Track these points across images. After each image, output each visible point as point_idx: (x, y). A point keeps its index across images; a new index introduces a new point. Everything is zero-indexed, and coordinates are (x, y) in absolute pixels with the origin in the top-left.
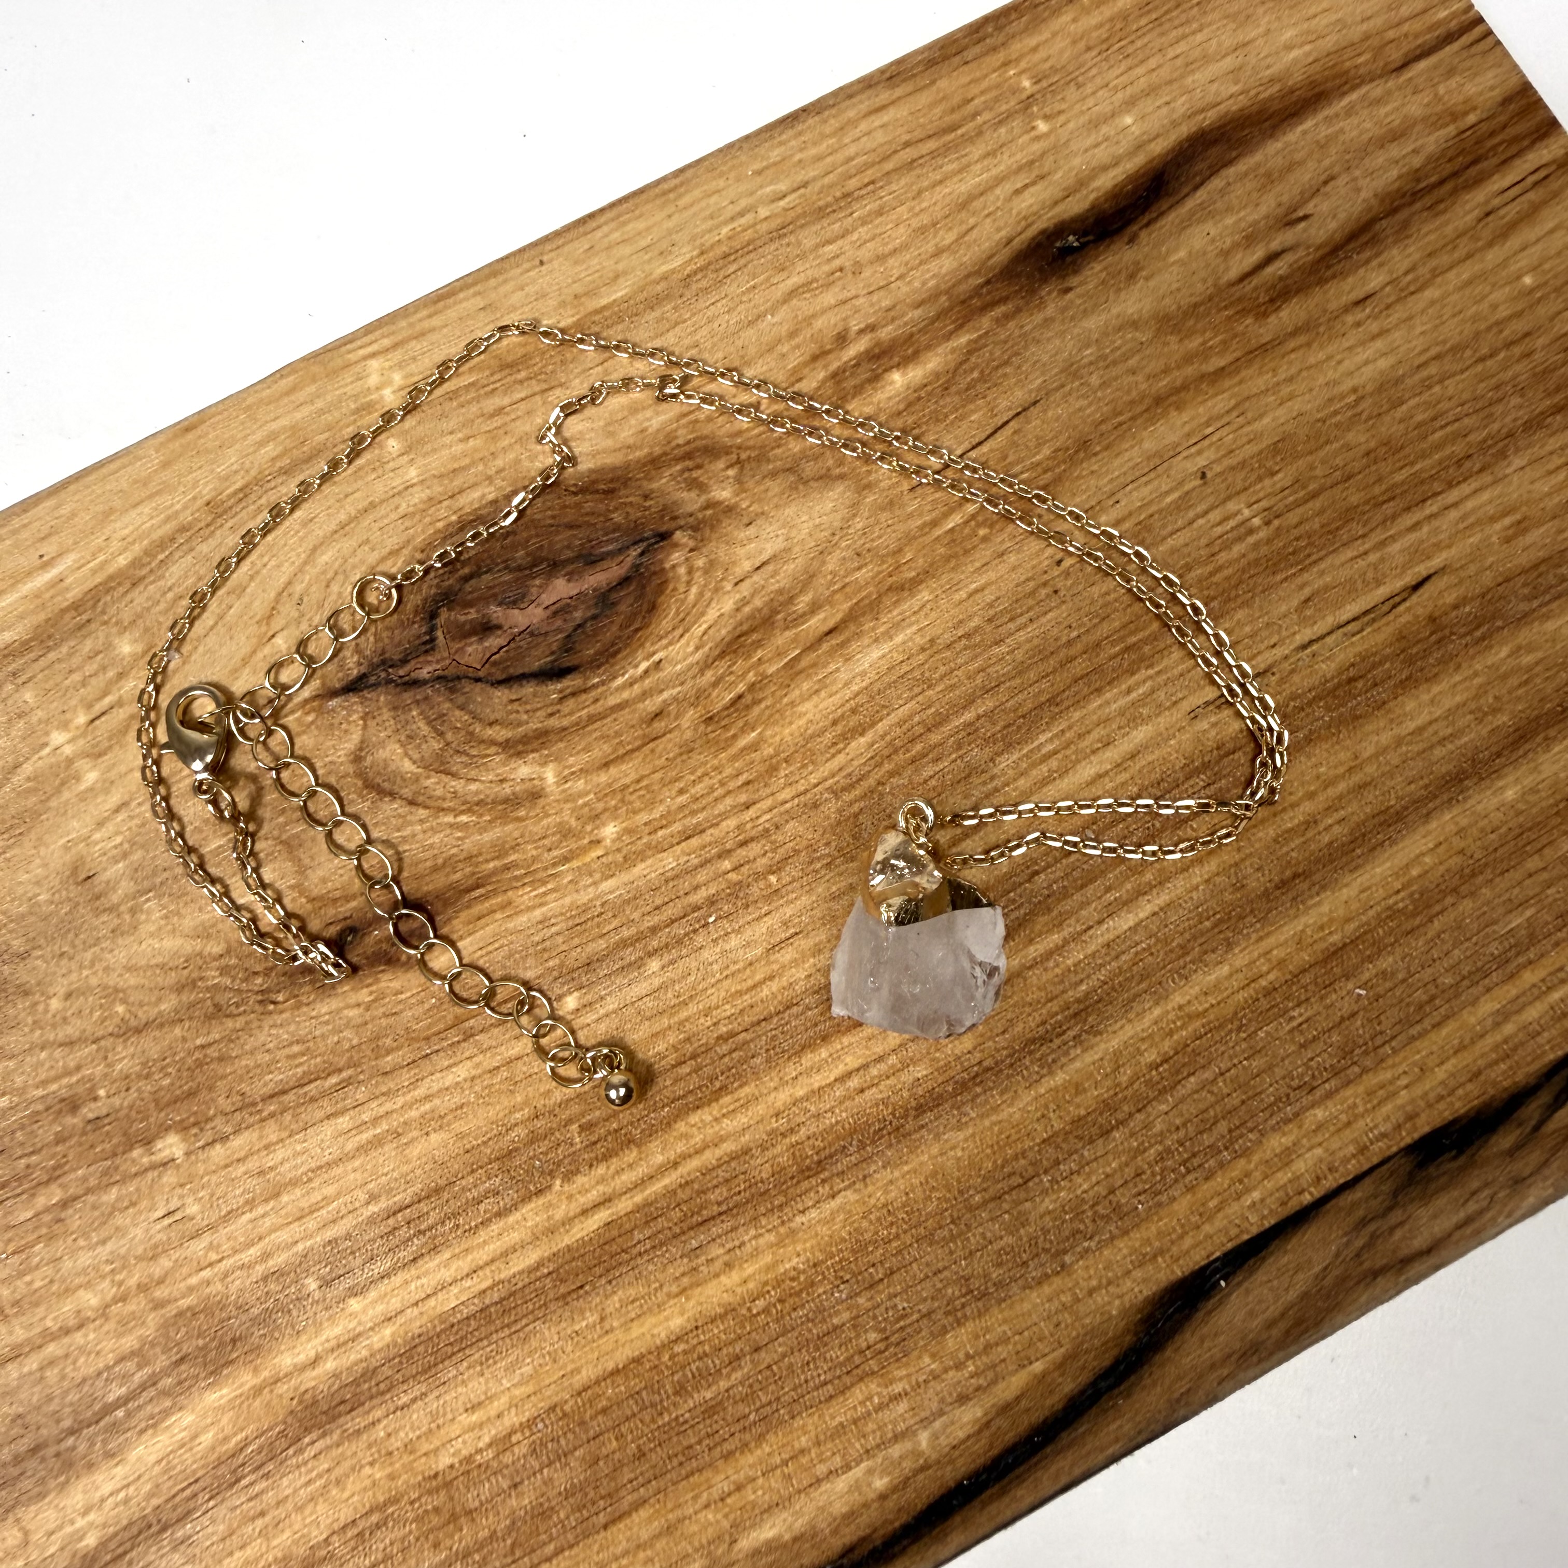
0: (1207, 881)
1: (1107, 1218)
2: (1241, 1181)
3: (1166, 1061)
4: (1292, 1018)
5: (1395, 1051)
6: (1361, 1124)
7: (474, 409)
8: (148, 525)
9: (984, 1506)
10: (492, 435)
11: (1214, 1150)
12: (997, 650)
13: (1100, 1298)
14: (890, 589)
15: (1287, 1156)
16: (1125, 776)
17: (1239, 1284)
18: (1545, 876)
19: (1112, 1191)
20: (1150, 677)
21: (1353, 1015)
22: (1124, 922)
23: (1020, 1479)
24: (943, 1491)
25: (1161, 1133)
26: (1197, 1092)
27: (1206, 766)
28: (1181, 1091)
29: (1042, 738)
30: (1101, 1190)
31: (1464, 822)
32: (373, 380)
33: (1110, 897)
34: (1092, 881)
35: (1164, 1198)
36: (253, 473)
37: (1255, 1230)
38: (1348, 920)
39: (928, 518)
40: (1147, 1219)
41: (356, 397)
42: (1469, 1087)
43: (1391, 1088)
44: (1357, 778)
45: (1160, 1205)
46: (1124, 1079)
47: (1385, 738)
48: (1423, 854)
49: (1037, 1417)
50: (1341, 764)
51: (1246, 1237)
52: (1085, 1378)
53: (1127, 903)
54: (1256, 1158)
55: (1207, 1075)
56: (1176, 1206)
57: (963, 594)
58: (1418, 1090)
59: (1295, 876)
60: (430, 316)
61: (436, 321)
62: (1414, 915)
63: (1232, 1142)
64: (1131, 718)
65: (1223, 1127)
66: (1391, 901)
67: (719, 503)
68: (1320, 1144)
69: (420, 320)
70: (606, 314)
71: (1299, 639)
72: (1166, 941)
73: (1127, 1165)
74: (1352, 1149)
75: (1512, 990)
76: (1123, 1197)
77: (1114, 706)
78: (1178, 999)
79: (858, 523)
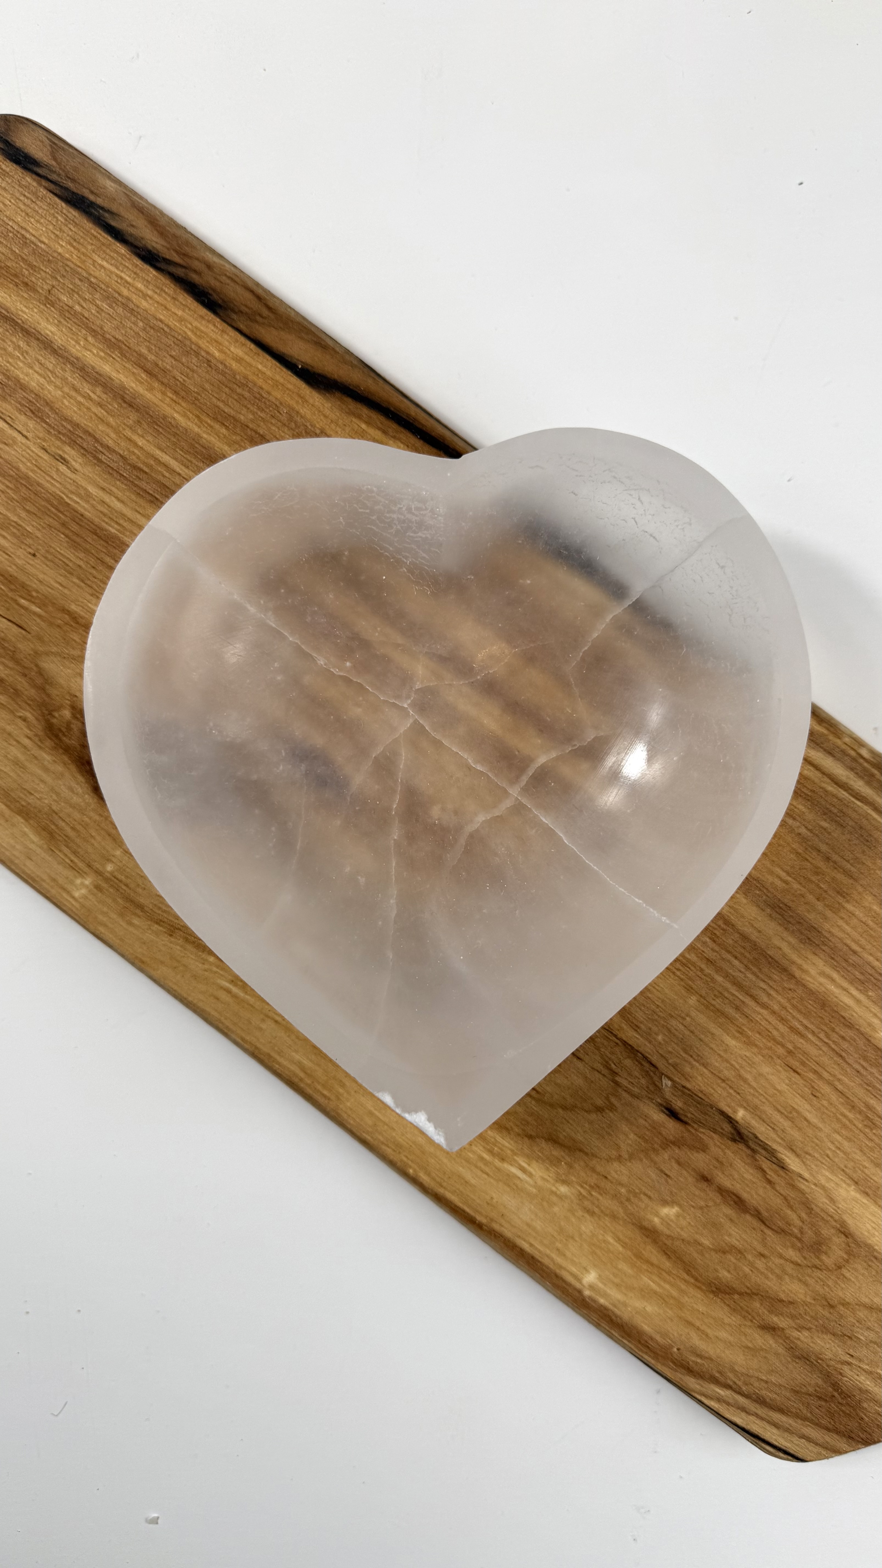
0: (143, 437)
1: (296, 422)
2: (258, 375)
3: (224, 424)
4: (184, 380)
5: (179, 334)
6: (214, 337)
7: (78, 840)
8: (192, 956)
9: (423, 425)
10: (86, 826)
11: (250, 391)
12: (84, 566)
13: (327, 412)
14: (77, 623)
15: (239, 360)
16: (113, 489)
17: (298, 360)
18: (82, 302)
19: (285, 425)
20: (67, 496)
21: (172, 356)
22: (174, 464)
23: (408, 415)
24: (425, 444)
25: (253, 413)
26: (230, 407)
27: (95, 457)
28: (232, 413)
29: (113, 531)
30: (286, 430)
31: (73, 342)
32: (84, 891)
33: (167, 474)
34: (165, 485)
35: (278, 403)
36: (149, 923)
37: (274, 362)
38: (133, 373)
39: (38, 620)
40: (289, 406)
41: (94, 894)
42: (180, 300)
43: (195, 330)
44: (73, 393)
45: (281, 403)
46: (238, 438)
47: (51, 388)
48: (94, 354)
49: (382, 418)
50: (69, 402)
51: (278, 364)
52: (359, 406)
53: (166, 466)
54: (246, 372)
55: (221, 405)
56: (279, 397)
57: (66, 591)
58: (190, 319)
59: (125, 402)
60: (44, 881)
61: (45, 877)
62: (120, 348)
63: (243, 385)
64: (87, 497)
65: (239, 390)
66: (119, 359)
67: (73, 714)
68: (229, 350)
69: (48, 884)
70: (9, 803)
71: (24, 440)
72: (174, 444)
73: (272, 423)
74: (226, 336)
75: (134, 298)
76: (284, 418)
77: (86, 506)
78: (196, 429)
79: (54, 649)
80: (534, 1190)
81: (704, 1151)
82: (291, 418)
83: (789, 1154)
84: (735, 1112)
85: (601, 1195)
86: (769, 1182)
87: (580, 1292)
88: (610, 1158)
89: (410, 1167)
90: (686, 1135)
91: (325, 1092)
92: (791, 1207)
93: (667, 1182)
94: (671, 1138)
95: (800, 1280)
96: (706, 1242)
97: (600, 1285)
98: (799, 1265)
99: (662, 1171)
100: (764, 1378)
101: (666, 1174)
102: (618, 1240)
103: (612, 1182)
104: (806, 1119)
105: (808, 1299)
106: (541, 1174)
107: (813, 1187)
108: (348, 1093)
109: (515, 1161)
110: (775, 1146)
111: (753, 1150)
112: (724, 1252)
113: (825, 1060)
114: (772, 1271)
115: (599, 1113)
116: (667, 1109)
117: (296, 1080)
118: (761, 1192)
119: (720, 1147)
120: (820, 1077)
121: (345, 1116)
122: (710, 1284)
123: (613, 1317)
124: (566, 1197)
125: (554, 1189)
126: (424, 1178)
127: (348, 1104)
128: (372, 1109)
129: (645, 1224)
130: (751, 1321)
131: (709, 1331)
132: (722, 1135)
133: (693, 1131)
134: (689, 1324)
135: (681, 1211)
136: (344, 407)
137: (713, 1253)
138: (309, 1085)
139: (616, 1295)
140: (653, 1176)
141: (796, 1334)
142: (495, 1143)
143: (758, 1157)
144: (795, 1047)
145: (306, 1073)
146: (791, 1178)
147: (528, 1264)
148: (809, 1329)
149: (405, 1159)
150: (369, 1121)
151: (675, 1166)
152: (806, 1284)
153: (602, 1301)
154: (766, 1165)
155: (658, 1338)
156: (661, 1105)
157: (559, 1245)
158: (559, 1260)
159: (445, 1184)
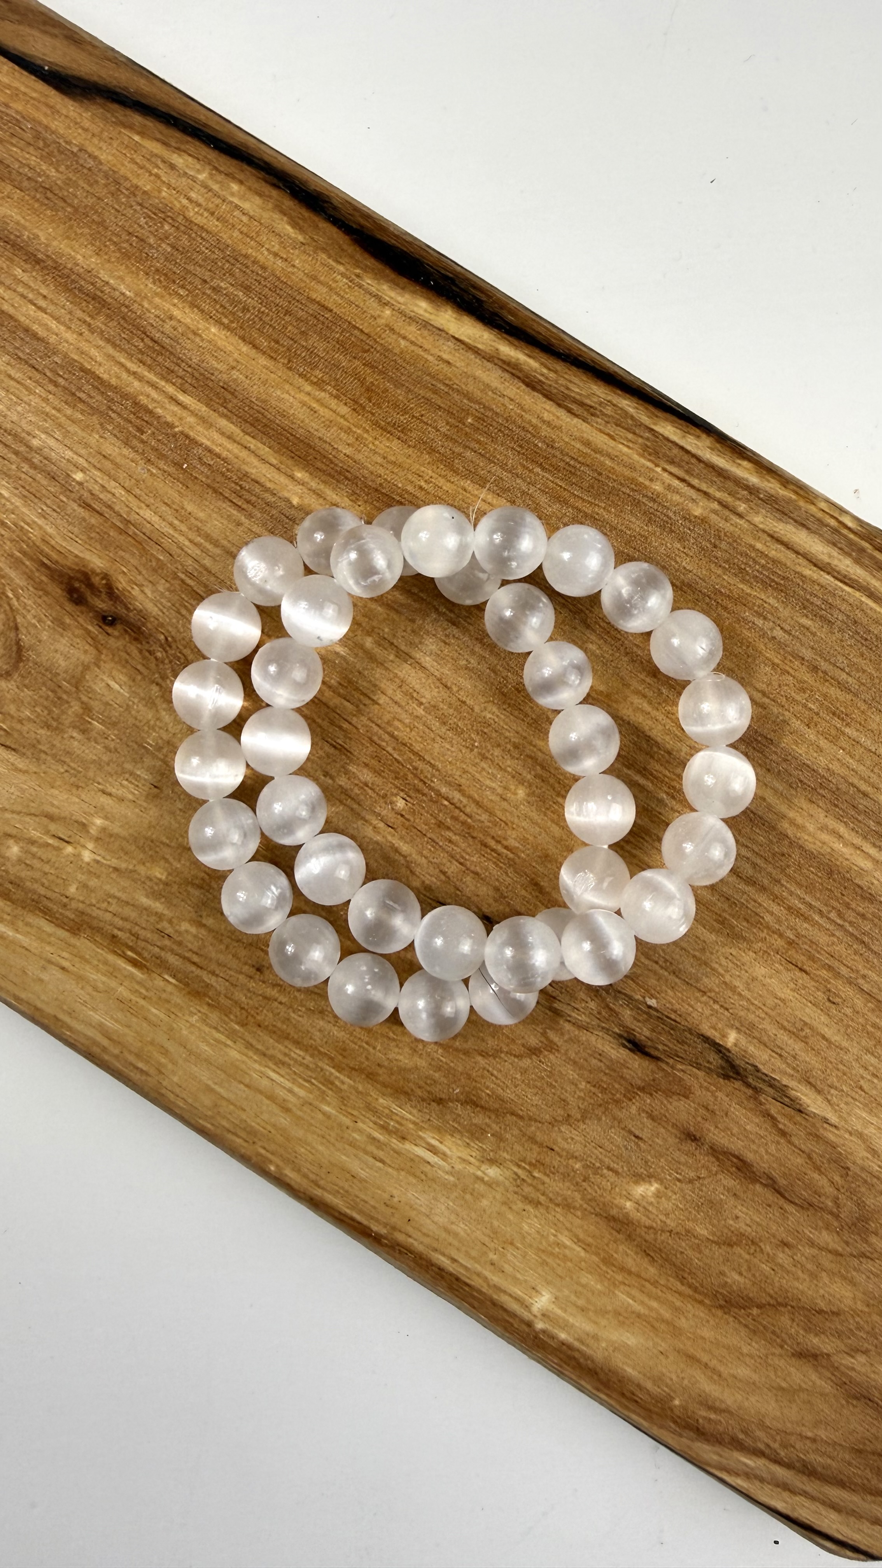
80: (452, 1179)
81: (687, 1097)
82: (38, 136)
83: (803, 1088)
84: (724, 1036)
85: (548, 1176)
86: (783, 1134)
87: (529, 1324)
88: (556, 1120)
89: (271, 1162)
90: (659, 1075)
91: (140, 1065)
92: (818, 1169)
93: (637, 1144)
94: (639, 1082)
95: (844, 1278)
96: (702, 1231)
97: (559, 1312)
98: (841, 1255)
99: (630, 1132)
100: (810, 1434)
101: (637, 1137)
102: (578, 1241)
103: (561, 1156)
104: (824, 1037)
105: (860, 1306)
106: (459, 1154)
107: (847, 1136)
108: (175, 1063)
109: (420, 1137)
110: (785, 1081)
111: (755, 1089)
112: (730, 1245)
113: (840, 949)
114: (803, 1268)
115: (534, 1057)
116: (629, 1041)
117: (96, 1050)
118: (772, 1148)
119: (707, 1089)
120: (838, 975)
121: (172, 1097)
122: (715, 1295)
123: (582, 1360)
124: (498, 1184)
125: (479, 1173)
126: (290, 1174)
127: (176, 1079)
128: (210, 1083)
129: (614, 1212)
130: (782, 1347)
131: (722, 1369)
132: (709, 1071)
133: (669, 1070)
134: (692, 1359)
135: (662, 1189)
136: (109, 115)
137: (715, 1248)
138: (116, 1057)
139: (582, 1324)
140: (619, 1140)
141: (848, 1361)
142: (391, 1115)
143: (762, 1098)
144: (798, 936)
145: (110, 1039)
146: (814, 1125)
147: (451, 1288)
148: (865, 1352)
149: (263, 1151)
150: (207, 1100)
151: (648, 1122)
152: (852, 1282)
153: (563, 1336)
154: (774, 1108)
155: (649, 1385)
156: (621, 1036)
157: (492, 1256)
158: (495, 1279)
159: (322, 1183)
